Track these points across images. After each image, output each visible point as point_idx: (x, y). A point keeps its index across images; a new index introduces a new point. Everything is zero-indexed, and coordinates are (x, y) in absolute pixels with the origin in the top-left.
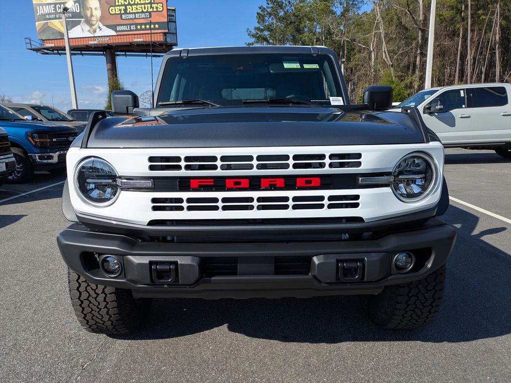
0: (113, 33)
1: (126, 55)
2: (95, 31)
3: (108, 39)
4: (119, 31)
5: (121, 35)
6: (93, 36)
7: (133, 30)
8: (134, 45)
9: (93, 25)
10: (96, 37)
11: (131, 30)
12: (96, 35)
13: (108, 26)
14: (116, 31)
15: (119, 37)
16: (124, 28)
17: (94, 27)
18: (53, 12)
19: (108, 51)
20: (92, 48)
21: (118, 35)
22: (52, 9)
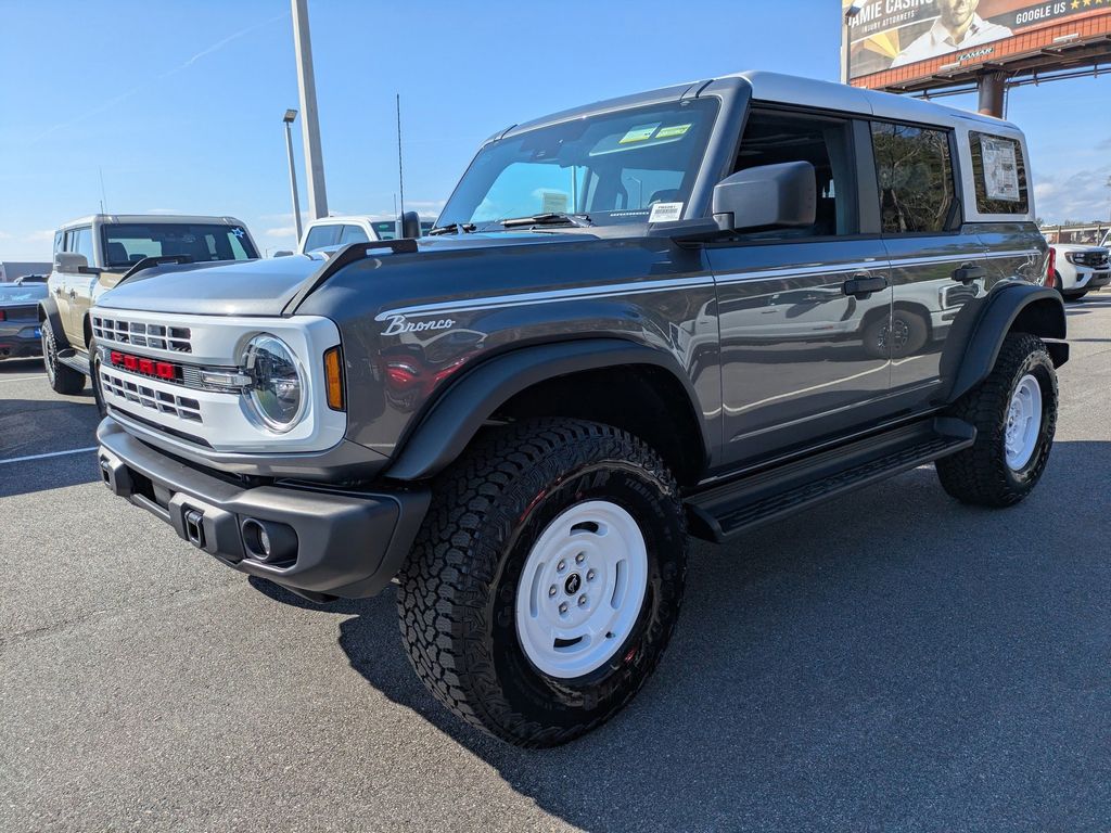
0: (1006, 32)
1: (1036, 80)
2: (961, 38)
3: (988, 50)
4: (1023, 25)
5: (1023, 34)
6: (955, 50)
7: (1060, 15)
8: (1056, 52)
9: (959, 25)
10: (962, 51)
11: (1053, 16)
12: (962, 46)
13: (994, 20)
14: (1014, 26)
15: (1020, 39)
16: (1037, 14)
17: (959, 30)
18: (877, 16)
19: (988, 79)
20: (947, 78)
21: (1016, 36)
22: (878, 9)
